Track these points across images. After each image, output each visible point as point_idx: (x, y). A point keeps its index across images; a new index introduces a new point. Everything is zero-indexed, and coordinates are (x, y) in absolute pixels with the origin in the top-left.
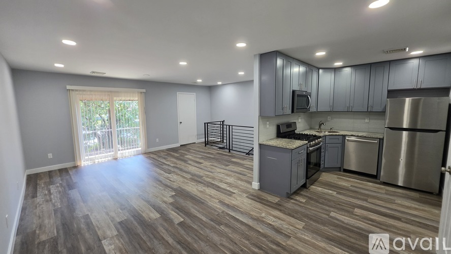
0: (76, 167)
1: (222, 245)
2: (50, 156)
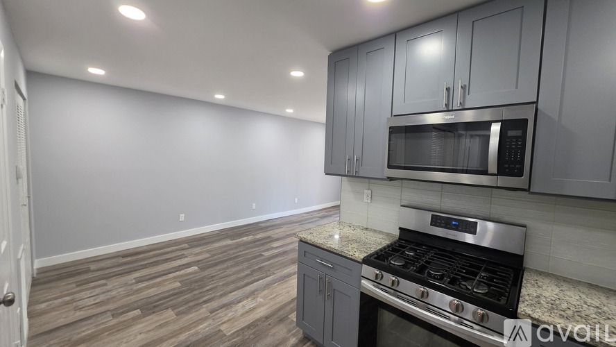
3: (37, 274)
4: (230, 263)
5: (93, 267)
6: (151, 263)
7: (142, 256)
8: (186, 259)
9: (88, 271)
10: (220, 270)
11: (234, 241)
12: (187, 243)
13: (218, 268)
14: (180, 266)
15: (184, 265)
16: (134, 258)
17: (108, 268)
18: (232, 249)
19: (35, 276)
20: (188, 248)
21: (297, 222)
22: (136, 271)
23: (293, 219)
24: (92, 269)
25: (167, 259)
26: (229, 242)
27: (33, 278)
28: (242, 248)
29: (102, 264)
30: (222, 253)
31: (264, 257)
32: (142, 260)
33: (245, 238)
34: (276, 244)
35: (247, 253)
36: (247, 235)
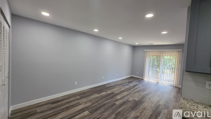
0: (142, 79)
1: (103, 115)
2: (137, 73)
3: (11, 115)
4: (102, 109)
5: (38, 110)
6: (65, 108)
7: (60, 103)
8: (81, 106)
9: (35, 113)
10: (100, 114)
11: (99, 95)
12: (79, 95)
13: (99, 112)
14: (79, 110)
15: (81, 110)
16: (57, 104)
17: (45, 111)
18: (99, 100)
19: (10, 116)
20: (80, 99)
21: (120, 85)
22: (59, 113)
23: (118, 83)
24: (38, 111)
25: (72, 106)
26: (97, 95)
27: (8, 118)
28: (104, 99)
29: (43, 108)
30: (97, 102)
31: (117, 106)
32: (61, 106)
33: (103, 93)
34: (118, 97)
35: (108, 103)
36: (103, 92)
